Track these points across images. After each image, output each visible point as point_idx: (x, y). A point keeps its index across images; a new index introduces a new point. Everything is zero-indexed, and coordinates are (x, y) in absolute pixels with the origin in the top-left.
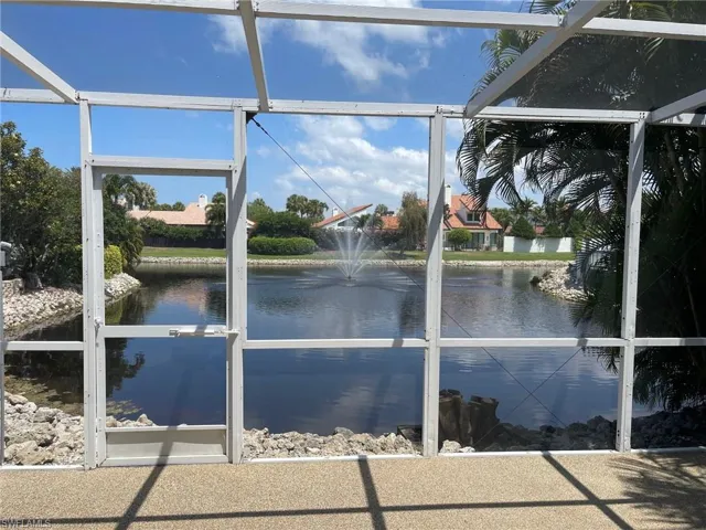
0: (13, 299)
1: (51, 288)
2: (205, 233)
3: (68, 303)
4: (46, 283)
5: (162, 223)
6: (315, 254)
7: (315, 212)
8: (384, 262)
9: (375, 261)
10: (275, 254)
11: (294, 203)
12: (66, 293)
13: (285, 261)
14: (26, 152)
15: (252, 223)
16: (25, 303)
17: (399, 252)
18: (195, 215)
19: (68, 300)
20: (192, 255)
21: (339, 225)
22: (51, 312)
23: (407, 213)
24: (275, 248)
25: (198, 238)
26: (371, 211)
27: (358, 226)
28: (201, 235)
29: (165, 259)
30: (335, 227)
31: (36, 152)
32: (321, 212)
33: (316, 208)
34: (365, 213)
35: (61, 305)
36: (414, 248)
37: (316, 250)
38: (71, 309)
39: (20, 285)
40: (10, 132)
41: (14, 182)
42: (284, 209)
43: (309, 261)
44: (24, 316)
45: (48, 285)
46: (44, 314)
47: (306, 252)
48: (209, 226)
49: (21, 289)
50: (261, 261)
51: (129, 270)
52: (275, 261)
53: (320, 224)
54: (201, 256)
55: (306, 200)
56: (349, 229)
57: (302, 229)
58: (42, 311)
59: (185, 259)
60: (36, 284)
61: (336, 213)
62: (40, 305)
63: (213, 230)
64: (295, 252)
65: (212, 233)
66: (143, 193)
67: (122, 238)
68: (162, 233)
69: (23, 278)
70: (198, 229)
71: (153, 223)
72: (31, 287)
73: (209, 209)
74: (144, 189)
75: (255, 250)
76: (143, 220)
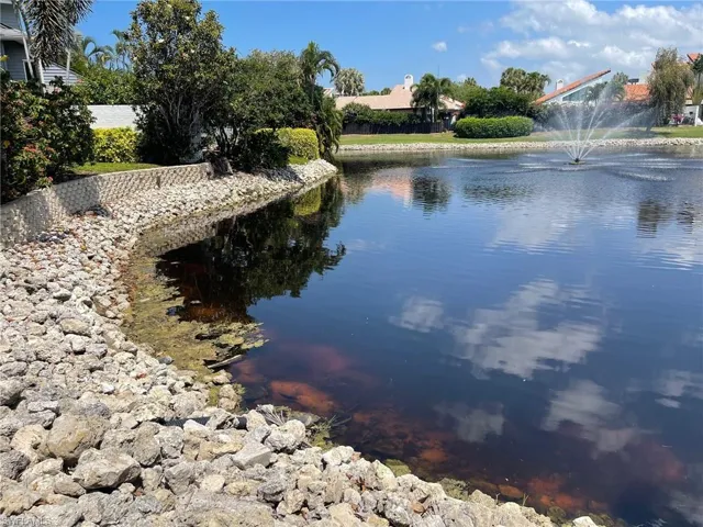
0: (199, 185)
1: (241, 174)
2: (410, 117)
3: (257, 189)
4: (237, 167)
5: (367, 108)
6: (532, 135)
7: (533, 88)
8: (623, 142)
9: (611, 141)
10: (486, 137)
11: (509, 77)
12: (255, 178)
13: (495, 145)
14: (202, 16)
15: (461, 104)
16: (211, 188)
17: (644, 129)
18: (401, 98)
19: (256, 186)
20: (395, 141)
21: (564, 99)
22: (237, 199)
23: (662, 77)
24: (485, 130)
25: (403, 123)
26: (608, 78)
27: (590, 98)
28: (405, 118)
29: (369, 146)
30: (560, 101)
32: (541, 87)
33: (535, 82)
34: (600, 81)
35: (249, 192)
36: (666, 123)
37: (534, 131)
38: (259, 196)
39: (208, 170)
41: (187, 51)
42: (498, 85)
43: (524, 144)
44: (208, 202)
45: (239, 170)
46: (230, 201)
47: (522, 132)
48: (415, 110)
49: (209, 174)
50: (468, 145)
51: (326, 156)
52: (484, 145)
53: (539, 100)
54: (405, 141)
55: (524, 74)
56: (578, 103)
57: (519, 107)
58: (227, 197)
59: (389, 146)
60: (227, 169)
61: (560, 86)
62: (227, 191)
63: (419, 113)
64: (508, 133)
65: (418, 117)
66: (352, 80)
67: (320, 121)
68: (366, 118)
69: (212, 162)
70: (403, 113)
71: (358, 109)
72: (219, 172)
73: (414, 89)
74: (353, 74)
75: (463, 133)
76: (348, 107)
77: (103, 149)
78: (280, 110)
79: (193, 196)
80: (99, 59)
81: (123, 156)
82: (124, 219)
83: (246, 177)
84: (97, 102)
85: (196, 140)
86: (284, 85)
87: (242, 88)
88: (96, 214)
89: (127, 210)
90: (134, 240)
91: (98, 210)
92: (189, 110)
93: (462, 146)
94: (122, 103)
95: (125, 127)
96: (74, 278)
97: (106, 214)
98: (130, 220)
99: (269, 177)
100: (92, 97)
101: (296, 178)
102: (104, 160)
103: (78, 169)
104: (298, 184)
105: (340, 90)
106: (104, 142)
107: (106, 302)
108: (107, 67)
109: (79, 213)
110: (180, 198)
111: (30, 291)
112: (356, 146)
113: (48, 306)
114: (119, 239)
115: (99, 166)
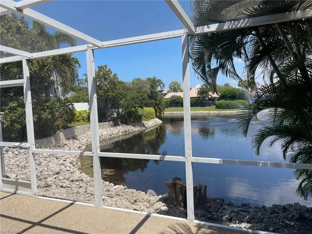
0: (108, 129)
1: (123, 125)
2: (197, 101)
3: (128, 130)
4: (122, 123)
5: (180, 97)
10: (228, 108)
11: (242, 83)
12: (128, 127)
13: (232, 112)
14: (112, 75)
16: (112, 130)
18: (194, 93)
22: (121, 134)
24: (228, 106)
25: (195, 103)
28: (195, 101)
29: (180, 112)
31: (115, 75)
35: (126, 131)
38: (129, 133)
40: (106, 68)
41: (106, 86)
44: (110, 135)
46: (118, 135)
48: (199, 97)
49: (112, 125)
51: (159, 117)
52: (227, 112)
54: (195, 110)
57: (241, 96)
58: (117, 133)
60: (118, 123)
62: (117, 131)
64: (238, 107)
65: (201, 100)
66: (176, 86)
67: (156, 104)
68: (180, 101)
69: (113, 121)
70: (194, 99)
71: (177, 97)
72: (116, 125)
73: (198, 90)
74: (176, 83)
75: (218, 107)
76: (172, 96)
77: (78, 117)
78: (138, 103)
79: (105, 133)
80: (79, 83)
81: (84, 120)
82: (82, 141)
83: (125, 126)
84: (77, 102)
85: (109, 114)
86: (139, 95)
87: (125, 96)
88: (73, 139)
89: (83, 138)
90: (84, 147)
91: (74, 138)
92: (106, 104)
93: (218, 112)
94: (85, 102)
95: (85, 110)
96: (67, 157)
97: (77, 139)
98: (84, 141)
99: (134, 126)
100: (75, 100)
101: (144, 126)
102: (77, 121)
103: (69, 125)
104: (144, 128)
105: (171, 89)
106: (78, 115)
107: (75, 164)
108: (81, 86)
109: (68, 139)
110: (101, 134)
111: (57, 159)
112: (175, 112)
113: (61, 162)
114: (80, 147)
115: (76, 123)
